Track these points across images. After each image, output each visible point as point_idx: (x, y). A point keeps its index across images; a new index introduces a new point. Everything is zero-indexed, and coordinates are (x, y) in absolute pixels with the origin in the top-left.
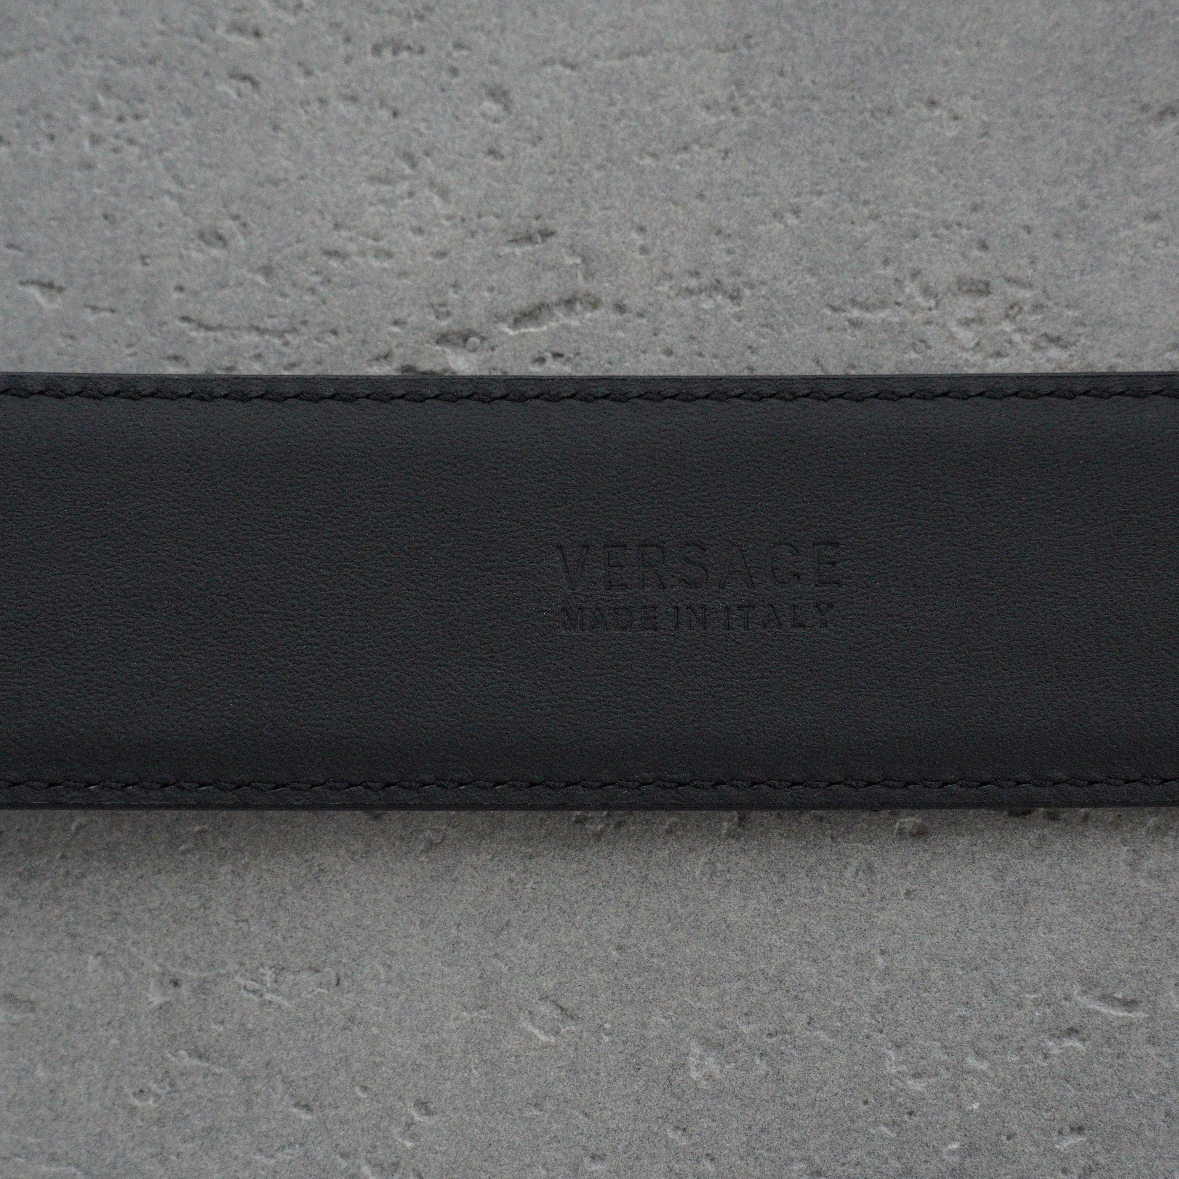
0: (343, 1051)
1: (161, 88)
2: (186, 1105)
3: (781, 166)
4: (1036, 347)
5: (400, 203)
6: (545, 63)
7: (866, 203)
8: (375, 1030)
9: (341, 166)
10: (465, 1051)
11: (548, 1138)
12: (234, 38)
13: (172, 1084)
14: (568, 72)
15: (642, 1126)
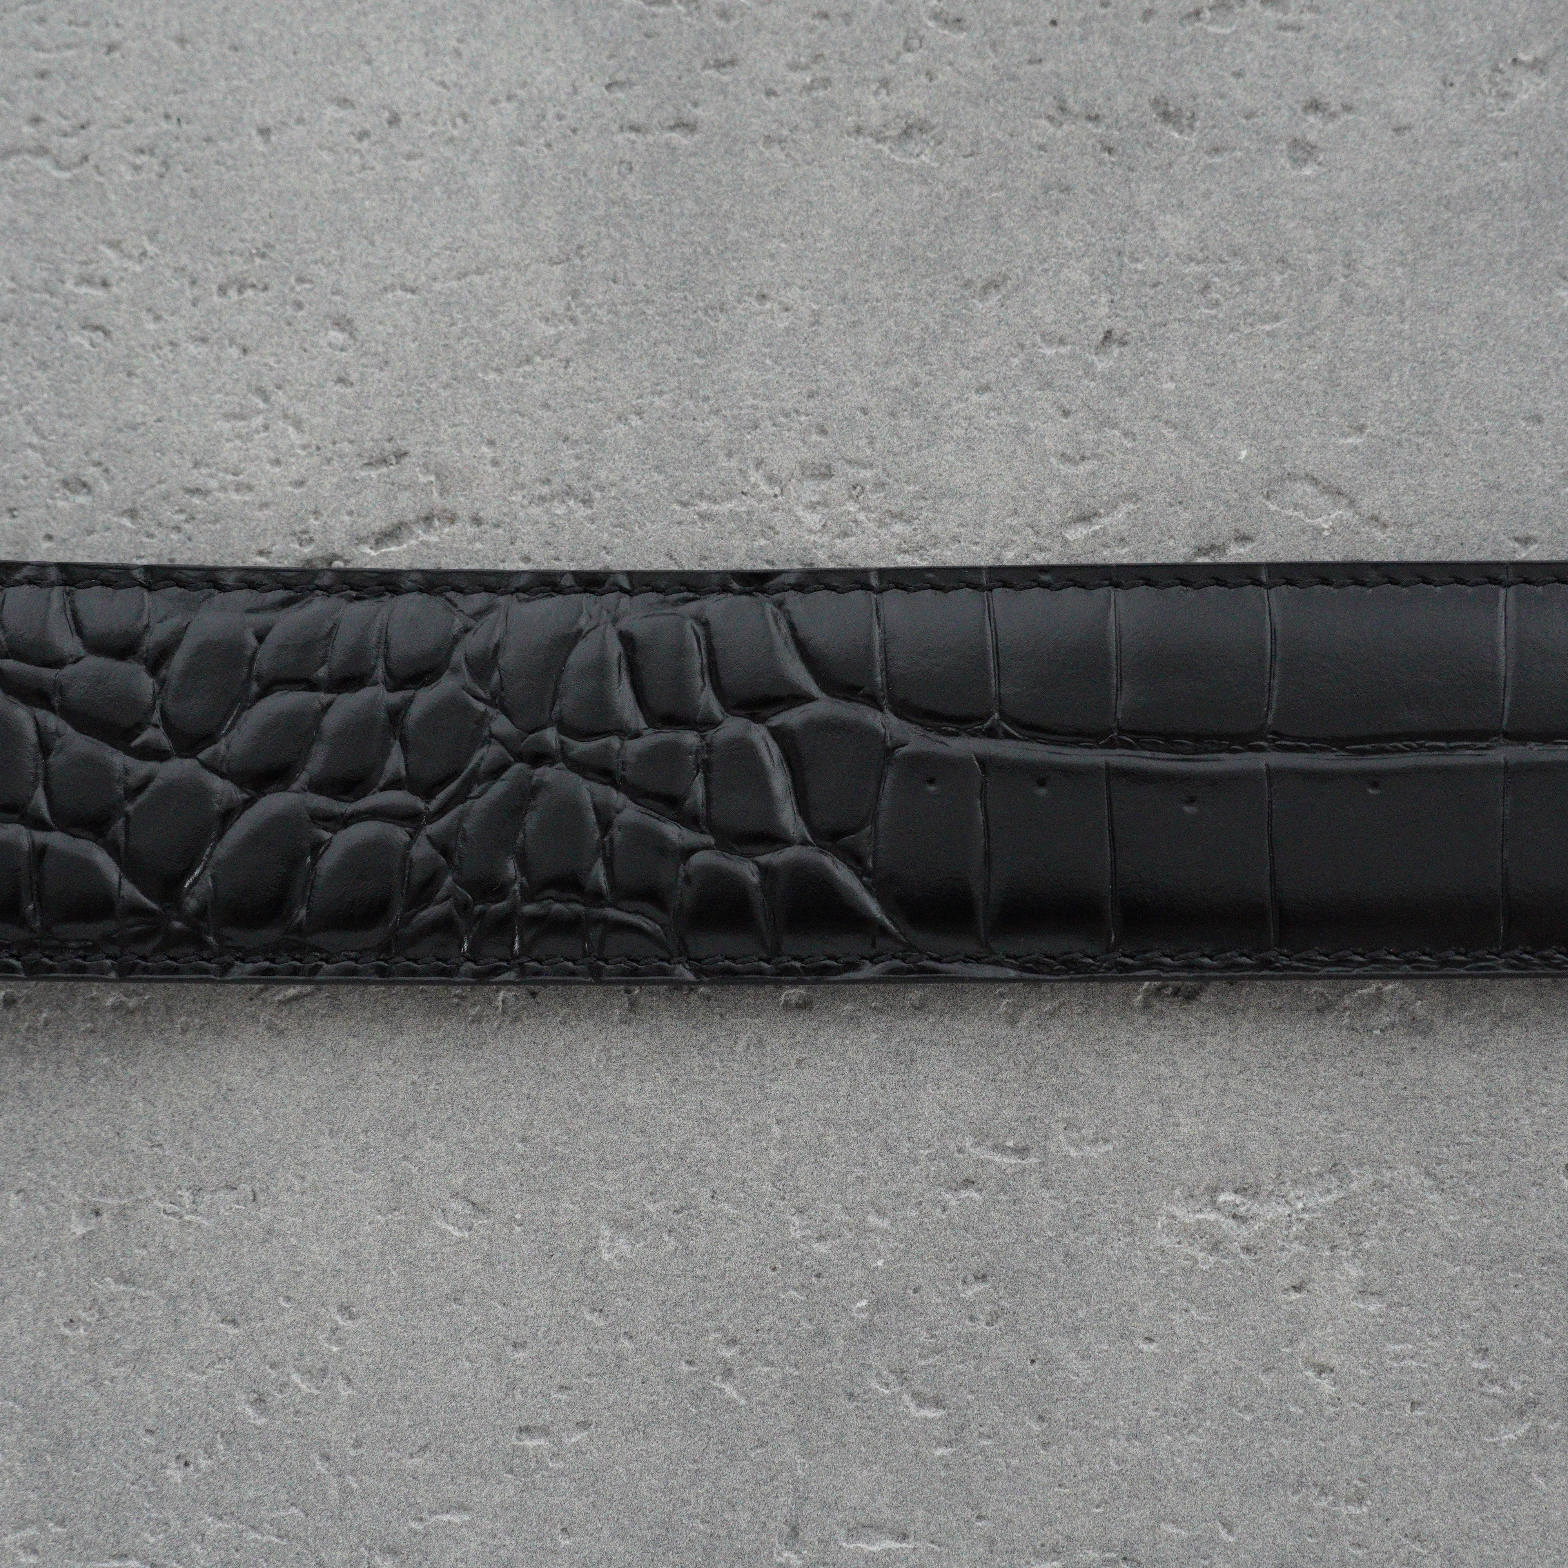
0: (263, 1264)
1: (15, 344)
2: (115, 1330)
3: (621, 370)
4: (881, 524)
5: (257, 437)
6: (386, 290)
7: (706, 399)
8: (293, 1241)
9: (196, 405)
10: (382, 1254)
11: (469, 1330)
12: (84, 290)
13: (101, 1311)
14: (409, 296)
15: (559, 1311)
